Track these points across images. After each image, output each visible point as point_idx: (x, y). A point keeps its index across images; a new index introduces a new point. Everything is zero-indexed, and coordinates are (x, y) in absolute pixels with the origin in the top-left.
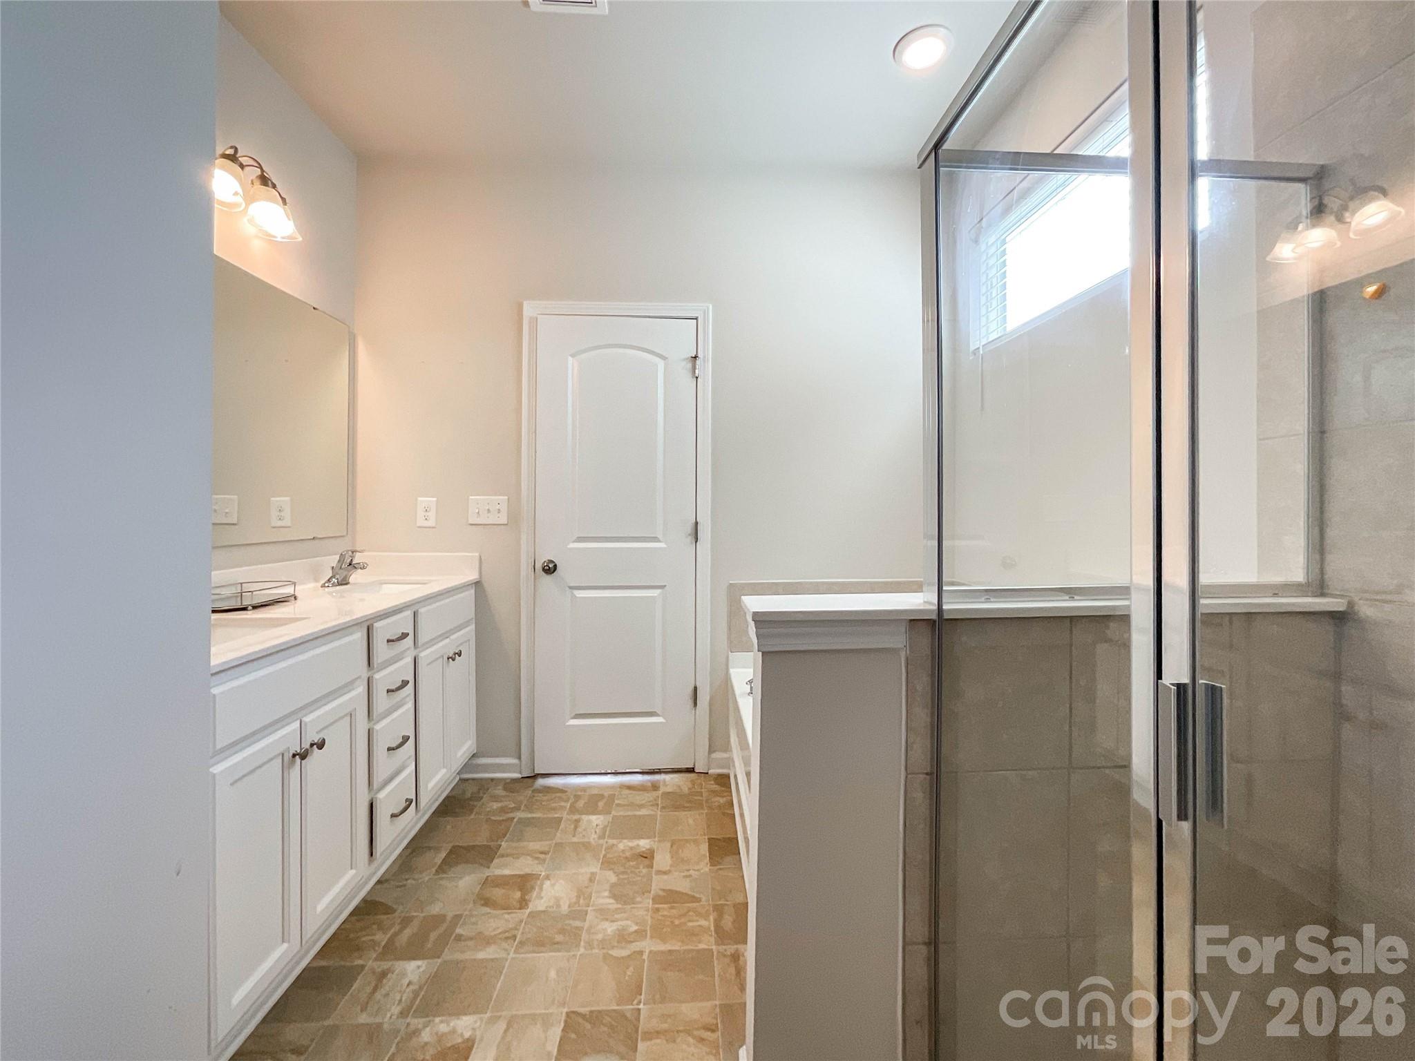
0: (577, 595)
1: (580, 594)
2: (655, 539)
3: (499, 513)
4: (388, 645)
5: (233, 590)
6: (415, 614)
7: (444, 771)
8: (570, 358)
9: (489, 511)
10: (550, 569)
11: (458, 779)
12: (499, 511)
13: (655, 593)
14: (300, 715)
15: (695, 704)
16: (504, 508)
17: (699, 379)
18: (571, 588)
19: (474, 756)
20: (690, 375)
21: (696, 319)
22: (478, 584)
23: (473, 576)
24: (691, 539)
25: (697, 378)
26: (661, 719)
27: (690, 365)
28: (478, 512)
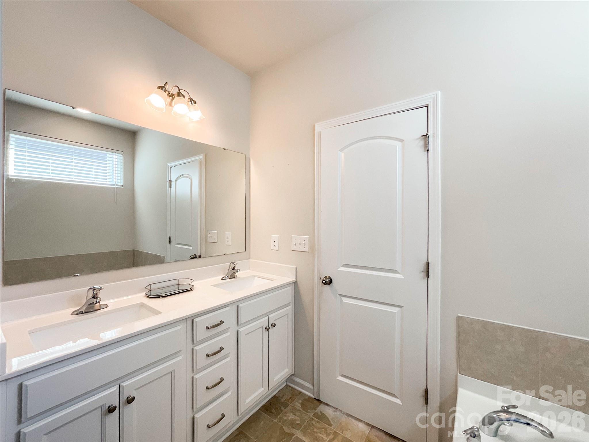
0: (344, 301)
1: (346, 300)
2: (395, 271)
3: (304, 245)
4: (207, 330)
5: (175, 282)
6: (238, 306)
7: (262, 389)
8: (339, 152)
9: (300, 244)
10: (329, 282)
11: (285, 384)
12: (305, 244)
13: (395, 310)
14: (119, 382)
15: (427, 403)
16: (307, 242)
17: (429, 152)
18: (341, 295)
19: (292, 375)
20: (423, 149)
21: (427, 106)
22: (295, 283)
23: (292, 279)
24: (423, 275)
25: (428, 151)
26: (398, 401)
27: (422, 143)
28: (295, 244)
